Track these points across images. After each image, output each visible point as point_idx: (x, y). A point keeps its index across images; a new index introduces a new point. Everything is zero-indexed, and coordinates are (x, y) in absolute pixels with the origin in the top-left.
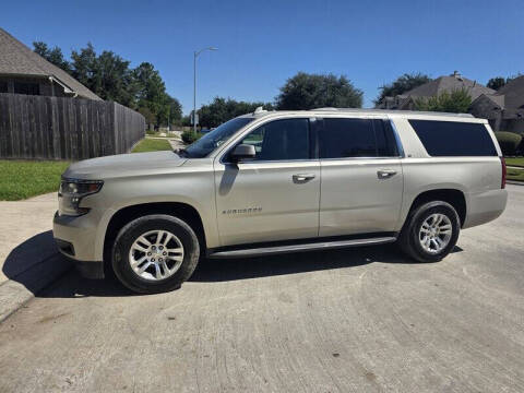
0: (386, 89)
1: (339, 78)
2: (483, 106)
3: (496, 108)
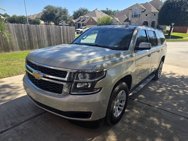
0: (75, 12)
1: (63, 8)
2: (114, 21)
3: (117, 22)
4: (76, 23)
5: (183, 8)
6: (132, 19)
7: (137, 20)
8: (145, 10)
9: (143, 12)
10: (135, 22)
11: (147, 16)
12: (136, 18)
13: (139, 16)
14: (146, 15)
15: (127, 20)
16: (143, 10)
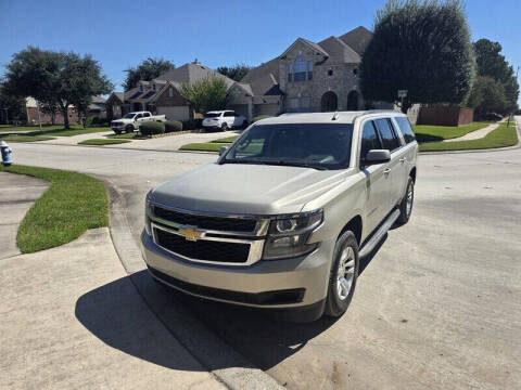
0: (131, 72)
1: (82, 57)
2: (236, 93)
3: (247, 95)
4: (126, 102)
5: (432, 41)
6: (290, 85)
7: (303, 88)
8: (326, 58)
9: (318, 64)
10: (299, 95)
11: (333, 77)
12: (300, 83)
13: (310, 78)
14: (330, 73)
15: (275, 90)
16: (321, 59)
